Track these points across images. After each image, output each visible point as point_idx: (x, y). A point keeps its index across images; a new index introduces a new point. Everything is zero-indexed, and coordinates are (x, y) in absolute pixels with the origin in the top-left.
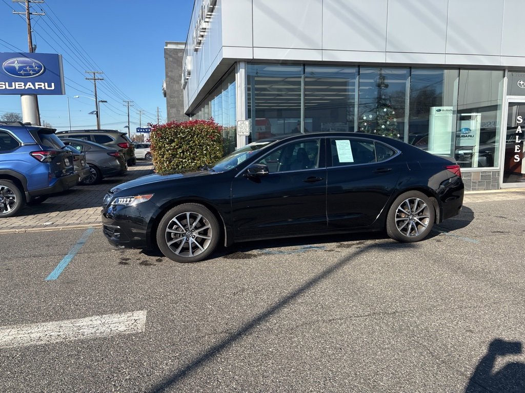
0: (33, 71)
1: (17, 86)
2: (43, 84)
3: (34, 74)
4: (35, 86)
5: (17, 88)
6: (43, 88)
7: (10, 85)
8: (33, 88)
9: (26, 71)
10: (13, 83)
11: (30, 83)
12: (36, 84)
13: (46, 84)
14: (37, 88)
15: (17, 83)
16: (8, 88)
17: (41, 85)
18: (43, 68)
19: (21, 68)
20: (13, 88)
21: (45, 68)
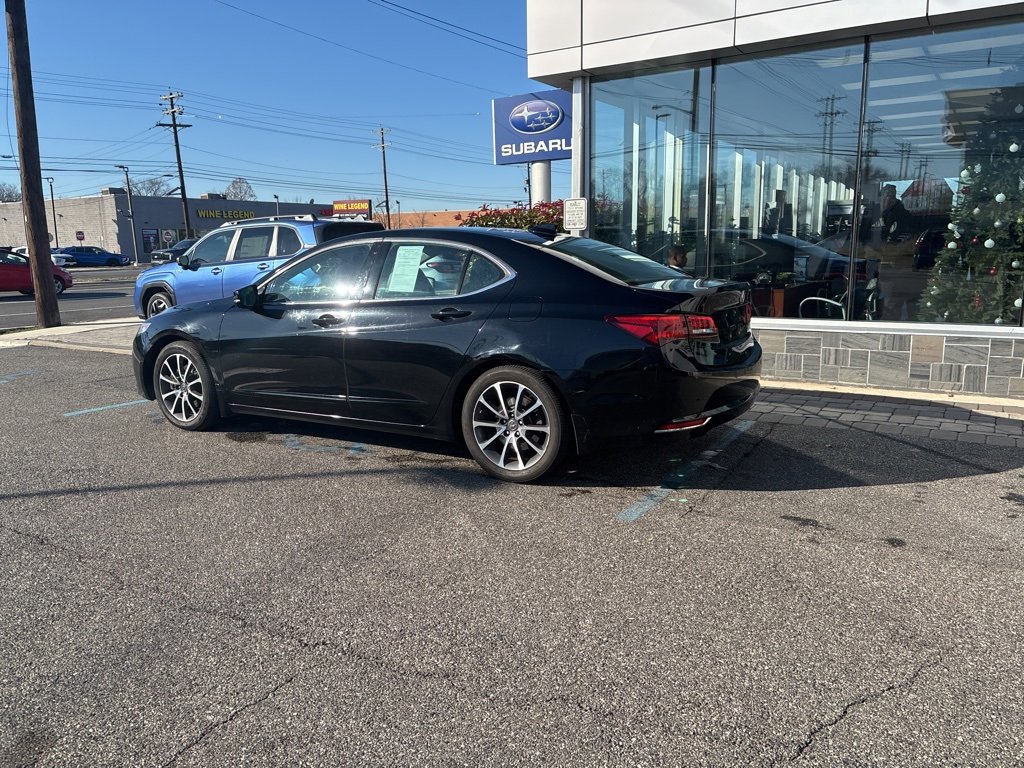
0: (548, 120)
1: (526, 148)
2: (558, 141)
3: (547, 126)
4: (548, 147)
5: (526, 152)
6: (559, 149)
7: (518, 149)
8: (546, 150)
9: (537, 122)
10: (521, 145)
11: (542, 143)
12: (551, 142)
13: (564, 141)
14: (551, 149)
15: (526, 144)
16: (515, 153)
17: (556, 143)
18: (560, 115)
19: (531, 119)
20: (521, 152)
21: (563, 114)
